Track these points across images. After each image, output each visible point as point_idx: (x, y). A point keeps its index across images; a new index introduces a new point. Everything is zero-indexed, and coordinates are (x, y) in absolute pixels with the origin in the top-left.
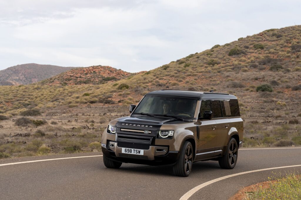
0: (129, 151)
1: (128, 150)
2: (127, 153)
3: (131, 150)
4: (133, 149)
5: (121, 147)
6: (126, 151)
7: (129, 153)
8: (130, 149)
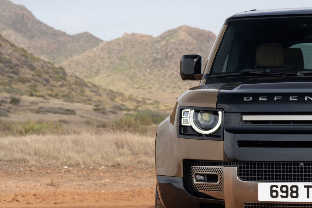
0: (287, 192)
1: (284, 189)
2: (279, 199)
3: (294, 189)
4: (301, 186)
5: (251, 179)
6: (274, 194)
7: (289, 199)
8: (289, 185)
